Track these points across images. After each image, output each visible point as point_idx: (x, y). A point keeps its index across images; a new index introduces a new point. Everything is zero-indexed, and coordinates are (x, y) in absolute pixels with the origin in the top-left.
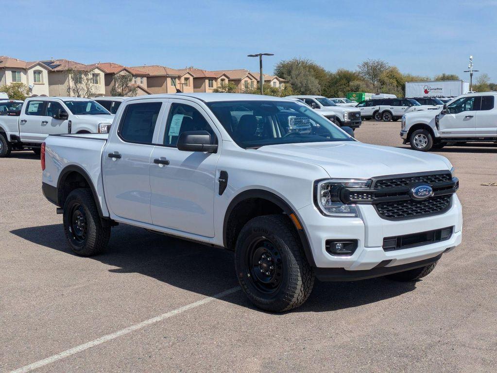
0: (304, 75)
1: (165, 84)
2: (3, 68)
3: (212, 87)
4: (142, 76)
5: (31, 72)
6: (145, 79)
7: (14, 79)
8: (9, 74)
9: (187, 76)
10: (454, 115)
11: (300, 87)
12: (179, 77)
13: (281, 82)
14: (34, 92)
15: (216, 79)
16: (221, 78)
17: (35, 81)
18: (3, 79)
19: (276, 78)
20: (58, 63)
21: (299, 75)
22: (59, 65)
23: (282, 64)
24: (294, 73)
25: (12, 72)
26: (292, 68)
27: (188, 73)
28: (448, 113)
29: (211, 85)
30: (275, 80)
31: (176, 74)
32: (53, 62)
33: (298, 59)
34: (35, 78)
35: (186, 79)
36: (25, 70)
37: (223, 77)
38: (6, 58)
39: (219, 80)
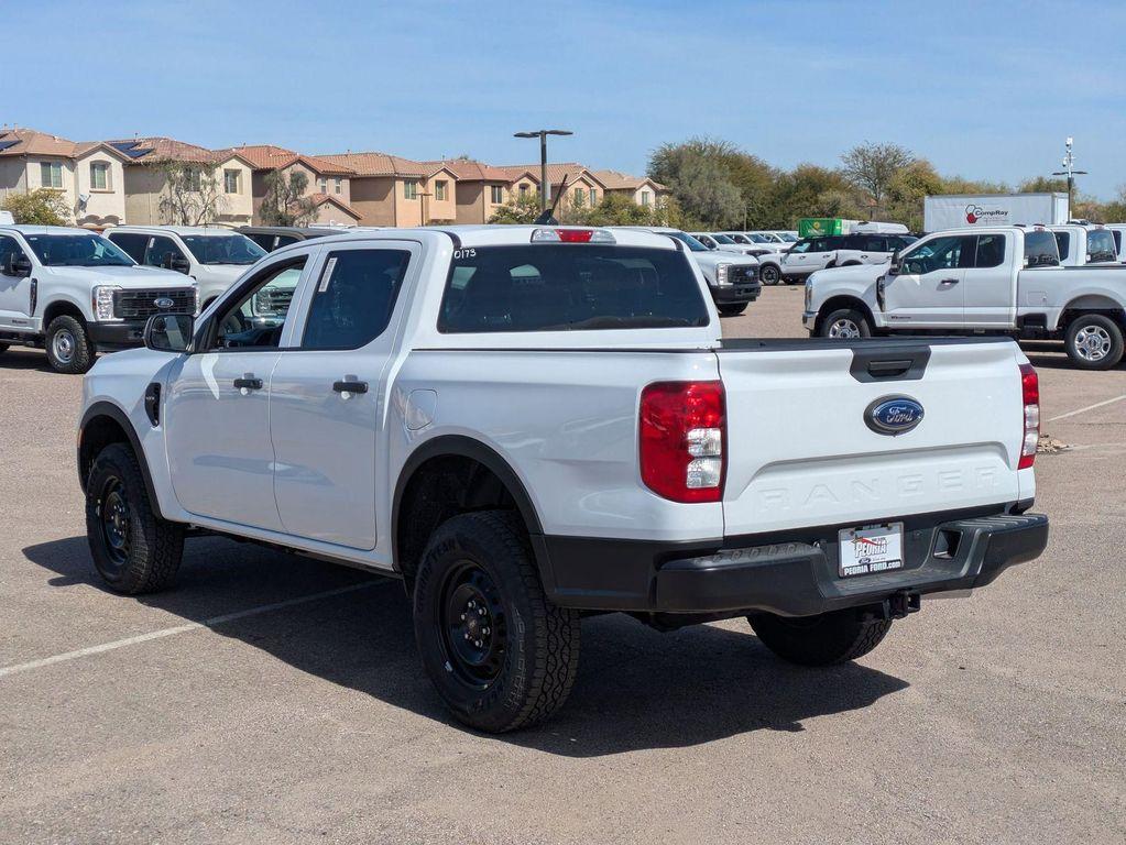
0: (708, 178)
1: (390, 195)
2: (22, 155)
3: (500, 202)
4: (339, 176)
5: (84, 166)
6: (346, 184)
7: (46, 180)
8: (34, 171)
9: (443, 176)
10: (916, 277)
11: (699, 205)
12: (424, 180)
13: (658, 193)
14: (90, 210)
15: (508, 184)
16: (520, 182)
17: (93, 185)
18: (22, 180)
19: (649, 184)
20: (149, 146)
21: (695, 177)
22: (149, 151)
23: (666, 153)
24: (684, 172)
25: (43, 164)
26: (681, 162)
27: (445, 170)
28: (905, 272)
29: (496, 198)
30: (646, 188)
31: (417, 172)
32: (139, 144)
33: (702, 140)
34: (93, 177)
35: (440, 184)
36: (71, 162)
37: (526, 181)
38: (31, 135)
39: (516, 187)
